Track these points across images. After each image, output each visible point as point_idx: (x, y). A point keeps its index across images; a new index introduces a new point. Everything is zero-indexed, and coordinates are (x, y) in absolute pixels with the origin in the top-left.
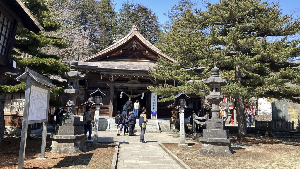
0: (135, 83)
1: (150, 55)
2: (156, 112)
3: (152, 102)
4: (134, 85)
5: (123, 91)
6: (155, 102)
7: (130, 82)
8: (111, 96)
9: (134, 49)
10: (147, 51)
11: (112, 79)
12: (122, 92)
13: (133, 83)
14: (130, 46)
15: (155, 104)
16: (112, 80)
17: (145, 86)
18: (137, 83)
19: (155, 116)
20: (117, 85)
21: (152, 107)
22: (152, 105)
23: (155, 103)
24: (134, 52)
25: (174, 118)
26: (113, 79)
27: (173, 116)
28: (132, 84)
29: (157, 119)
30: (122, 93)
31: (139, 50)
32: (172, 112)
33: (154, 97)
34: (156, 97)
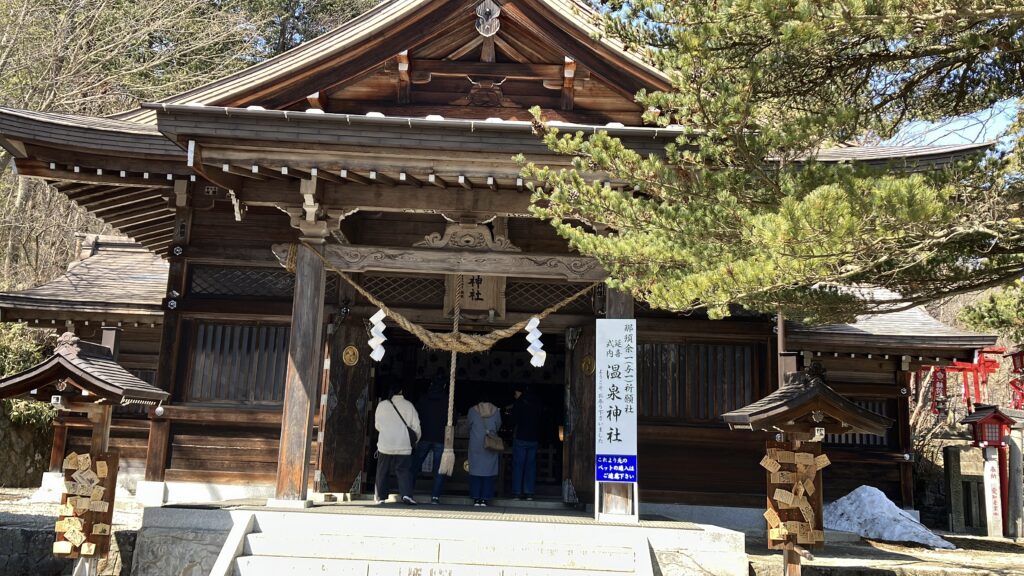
0: (473, 250)
1: (592, 93)
2: (631, 460)
3: (603, 385)
4: (468, 264)
5: (389, 305)
6: (621, 383)
7: (442, 243)
8: (299, 343)
9: (488, 56)
10: (567, 60)
11: (310, 217)
12: (376, 309)
13: (460, 250)
14: (460, 41)
15: (622, 405)
16: (309, 224)
17: (545, 269)
18: (490, 245)
19: (624, 492)
20: (348, 265)
21: (603, 424)
22: (603, 404)
23: (622, 394)
24: (485, 73)
25: (786, 515)
26: (318, 218)
27: (782, 497)
28: (451, 257)
29: (642, 517)
30: (377, 320)
31: (521, 59)
32: (767, 463)
33: (615, 348)
34: (629, 349)
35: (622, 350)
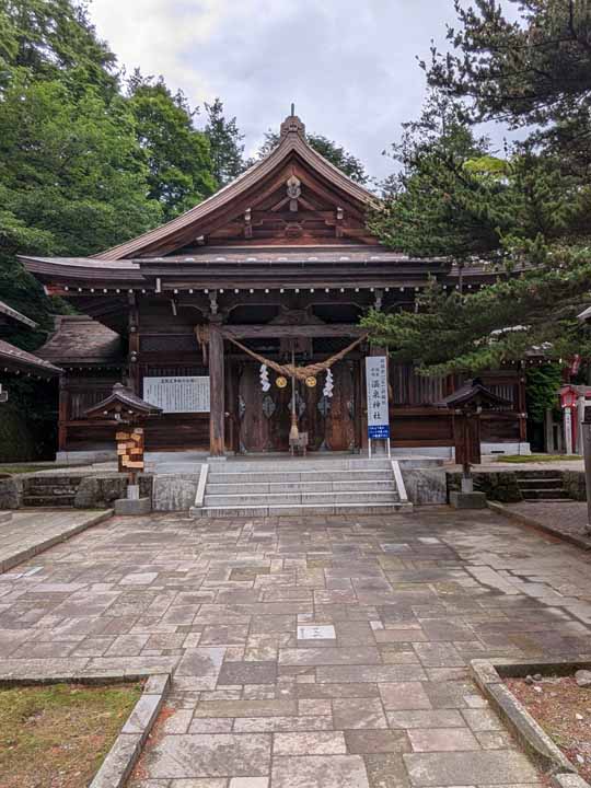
1: (352, 226)
2: (386, 427)
3: (370, 391)
6: (379, 390)
10: (339, 209)
12: (261, 364)
14: (278, 200)
15: (380, 400)
16: (213, 315)
19: (383, 443)
20: (235, 335)
21: (371, 411)
22: (371, 401)
23: (380, 394)
24: (293, 218)
26: (218, 312)
28: (289, 329)
31: (312, 208)
33: (375, 372)
34: (383, 371)
35: (380, 372)
